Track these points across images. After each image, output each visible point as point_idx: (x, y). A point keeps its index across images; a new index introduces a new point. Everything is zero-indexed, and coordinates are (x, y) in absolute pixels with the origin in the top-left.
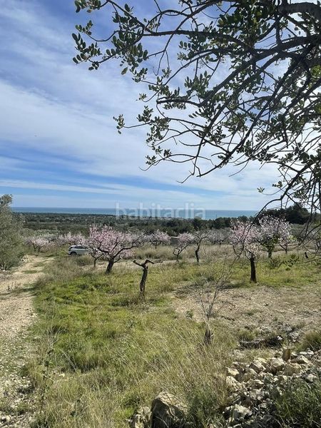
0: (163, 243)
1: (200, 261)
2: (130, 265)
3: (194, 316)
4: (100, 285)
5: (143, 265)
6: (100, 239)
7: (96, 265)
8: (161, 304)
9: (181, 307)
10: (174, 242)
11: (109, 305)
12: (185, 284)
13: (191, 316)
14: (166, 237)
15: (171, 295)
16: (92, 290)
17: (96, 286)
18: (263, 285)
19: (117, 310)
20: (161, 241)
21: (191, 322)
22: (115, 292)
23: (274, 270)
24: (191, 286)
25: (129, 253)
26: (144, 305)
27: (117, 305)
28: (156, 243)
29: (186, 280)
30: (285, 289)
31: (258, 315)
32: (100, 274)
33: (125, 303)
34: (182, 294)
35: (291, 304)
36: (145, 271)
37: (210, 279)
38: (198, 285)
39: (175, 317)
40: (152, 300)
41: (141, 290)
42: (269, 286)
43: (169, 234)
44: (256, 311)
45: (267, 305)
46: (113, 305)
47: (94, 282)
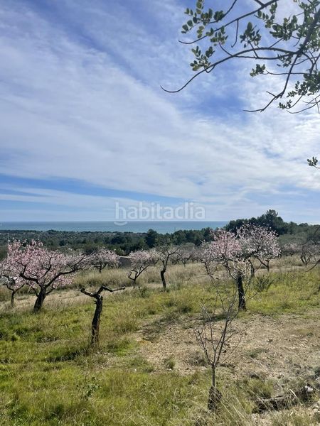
0: (110, 265)
1: (167, 286)
2: (70, 297)
3: (176, 367)
4: (26, 330)
5: (96, 296)
6: (25, 261)
7: (15, 301)
8: (124, 351)
9: (155, 355)
10: (124, 264)
11: (44, 360)
12: (152, 319)
13: (171, 366)
14: (113, 257)
15: (136, 337)
16: (14, 339)
17: (19, 333)
18: (256, 312)
19: (58, 368)
20: (106, 263)
21: (173, 375)
22: (50, 339)
23: (264, 293)
24: (162, 321)
25: (66, 280)
26: (98, 355)
27: (58, 359)
28: (100, 266)
29: (153, 313)
30: (285, 317)
31: (263, 356)
32: (25, 314)
33: (70, 356)
34: (151, 334)
35: (301, 338)
36: (99, 304)
37: (185, 310)
38: (170, 319)
39: (150, 371)
40: (110, 347)
41: (93, 334)
42: (263, 315)
43: (118, 253)
44: (260, 351)
45: (271, 341)
46: (50, 360)
47: (16, 327)
